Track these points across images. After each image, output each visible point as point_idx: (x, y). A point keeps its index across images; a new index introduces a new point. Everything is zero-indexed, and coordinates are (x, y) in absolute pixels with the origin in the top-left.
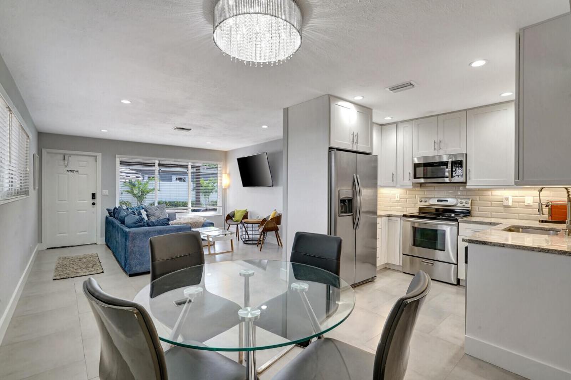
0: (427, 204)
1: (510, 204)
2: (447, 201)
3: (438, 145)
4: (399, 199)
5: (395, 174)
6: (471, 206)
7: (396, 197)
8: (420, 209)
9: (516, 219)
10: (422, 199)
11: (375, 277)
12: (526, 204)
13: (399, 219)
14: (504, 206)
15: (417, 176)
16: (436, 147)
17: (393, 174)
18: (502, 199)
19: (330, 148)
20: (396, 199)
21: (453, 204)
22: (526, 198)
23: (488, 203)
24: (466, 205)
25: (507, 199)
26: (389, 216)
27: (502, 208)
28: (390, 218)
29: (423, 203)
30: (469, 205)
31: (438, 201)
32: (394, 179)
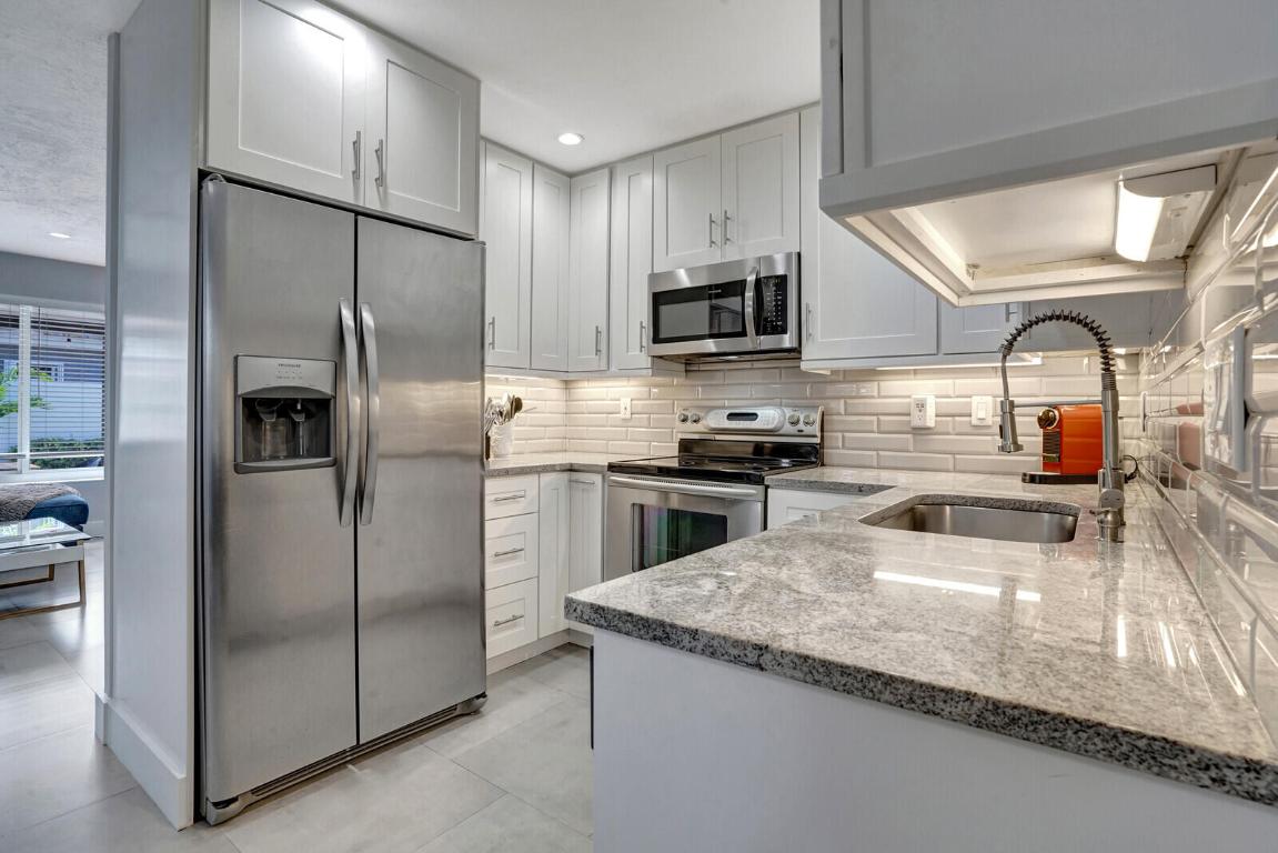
0: (700, 427)
1: (931, 422)
2: (753, 416)
3: (722, 226)
4: (628, 416)
5: (603, 328)
6: (822, 430)
7: (622, 409)
8: (686, 446)
9: (947, 471)
10: (686, 413)
11: (483, 695)
12: (975, 421)
13: (597, 479)
14: (914, 429)
15: (662, 336)
16: (717, 237)
17: (598, 332)
18: (909, 404)
19: (203, 175)
20: (622, 416)
21: (770, 427)
22: (975, 400)
23: (871, 422)
24: (808, 430)
25: (921, 406)
26: (571, 469)
27: (909, 436)
28: (576, 476)
29: (690, 426)
30: (816, 429)
31: (732, 416)
32: (603, 347)
